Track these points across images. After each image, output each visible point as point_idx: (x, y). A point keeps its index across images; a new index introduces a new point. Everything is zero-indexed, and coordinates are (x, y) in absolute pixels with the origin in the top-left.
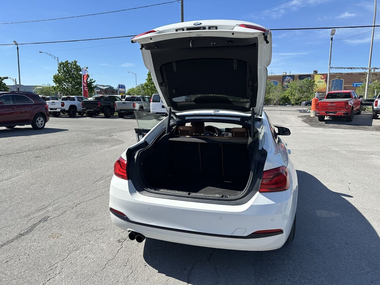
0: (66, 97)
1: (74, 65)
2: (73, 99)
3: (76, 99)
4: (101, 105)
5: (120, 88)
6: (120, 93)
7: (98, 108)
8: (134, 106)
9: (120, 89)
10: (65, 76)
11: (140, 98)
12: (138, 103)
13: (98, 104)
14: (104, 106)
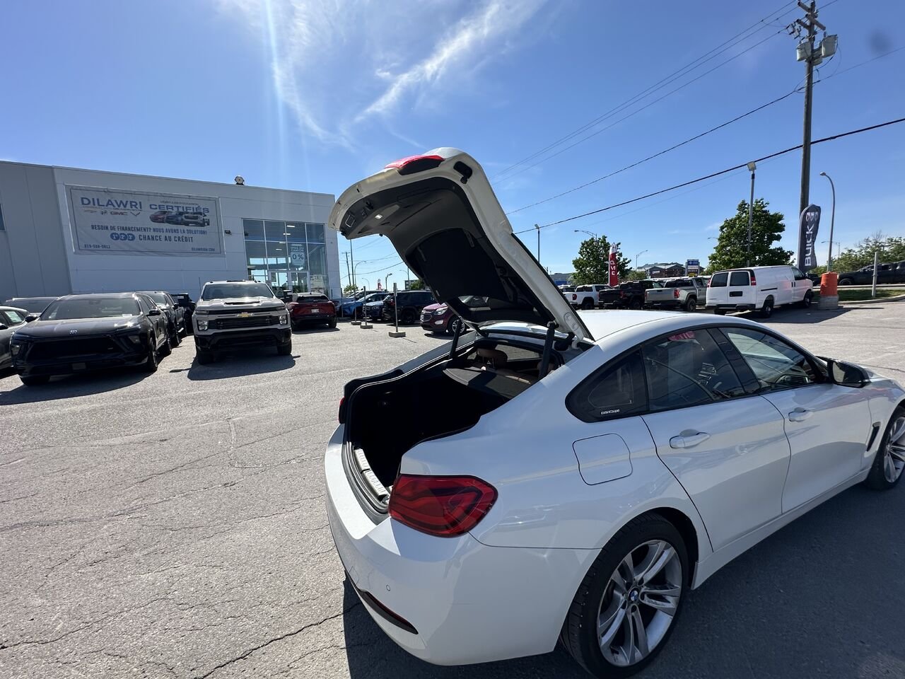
0: (581, 286)
1: (601, 242)
2: (590, 289)
3: (594, 289)
4: (625, 296)
5: (689, 265)
6: (689, 273)
7: (621, 299)
8: (676, 295)
9: (690, 267)
10: (588, 259)
11: (691, 280)
12: (685, 290)
13: (620, 295)
14: (629, 297)
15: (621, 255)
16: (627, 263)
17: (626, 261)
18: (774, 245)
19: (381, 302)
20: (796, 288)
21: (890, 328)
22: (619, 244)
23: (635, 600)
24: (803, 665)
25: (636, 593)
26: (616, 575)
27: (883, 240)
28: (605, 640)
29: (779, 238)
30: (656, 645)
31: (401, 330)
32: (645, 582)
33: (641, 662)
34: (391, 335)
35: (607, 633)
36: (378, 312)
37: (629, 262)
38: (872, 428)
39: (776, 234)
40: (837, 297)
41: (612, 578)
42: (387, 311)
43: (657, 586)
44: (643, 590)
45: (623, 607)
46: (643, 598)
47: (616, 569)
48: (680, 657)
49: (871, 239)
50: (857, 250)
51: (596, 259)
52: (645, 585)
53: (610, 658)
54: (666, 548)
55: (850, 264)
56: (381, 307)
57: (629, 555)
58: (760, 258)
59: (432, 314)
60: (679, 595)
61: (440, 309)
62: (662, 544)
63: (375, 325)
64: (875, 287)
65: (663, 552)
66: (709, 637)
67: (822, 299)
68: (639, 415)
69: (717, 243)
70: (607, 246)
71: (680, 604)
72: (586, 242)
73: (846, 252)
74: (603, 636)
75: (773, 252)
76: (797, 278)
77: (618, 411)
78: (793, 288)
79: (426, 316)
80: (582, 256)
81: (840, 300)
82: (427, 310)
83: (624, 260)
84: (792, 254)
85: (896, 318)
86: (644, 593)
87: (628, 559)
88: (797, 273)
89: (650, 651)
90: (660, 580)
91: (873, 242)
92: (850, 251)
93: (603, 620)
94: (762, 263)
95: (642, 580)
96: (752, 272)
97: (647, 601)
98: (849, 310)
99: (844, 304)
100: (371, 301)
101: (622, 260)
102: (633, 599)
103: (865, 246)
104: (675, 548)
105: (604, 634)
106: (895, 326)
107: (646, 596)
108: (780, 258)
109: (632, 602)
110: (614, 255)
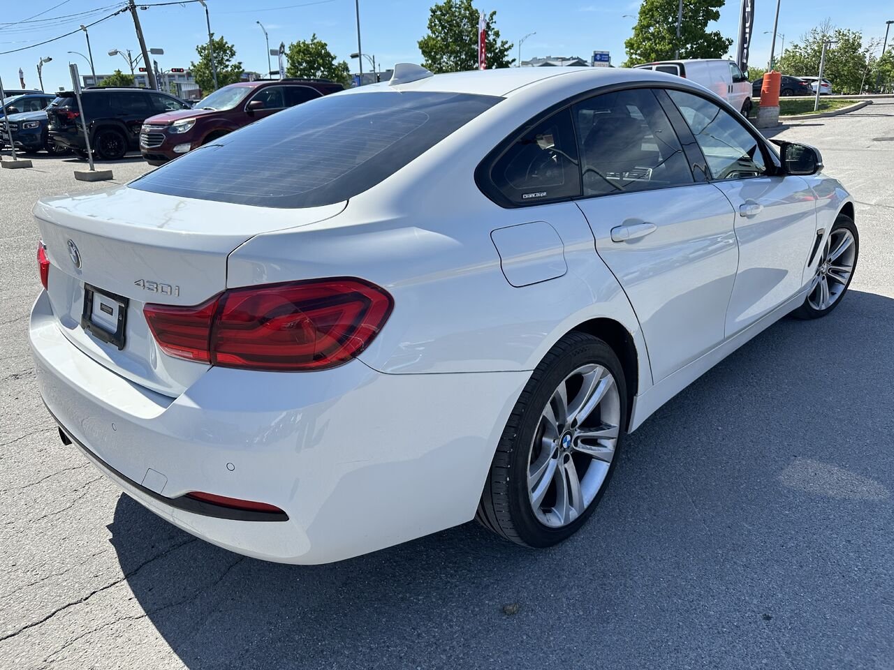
1: (465, 9)
5: (596, 60)
9: (598, 65)
10: (444, 39)
15: (497, 34)
16: (507, 50)
17: (506, 46)
18: (711, 27)
19: (42, 114)
20: (733, 95)
21: (830, 149)
22: (494, 13)
23: (568, 447)
24: (742, 487)
25: (568, 437)
26: (548, 411)
27: (831, 33)
28: (536, 497)
29: (716, 16)
30: (592, 499)
31: (101, 168)
32: (579, 424)
33: (576, 520)
34: (80, 176)
35: (539, 487)
36: (38, 135)
37: (510, 48)
38: (816, 235)
39: (714, 9)
40: (778, 109)
41: (544, 413)
42: (60, 131)
43: (592, 429)
44: (576, 434)
45: (555, 457)
46: (576, 444)
47: (549, 402)
48: (618, 510)
49: (819, 30)
50: (802, 45)
51: (458, 38)
52: (579, 428)
53: (541, 518)
54: (603, 376)
55: (793, 66)
56: (43, 123)
57: (563, 383)
58: (692, 47)
59: (166, 132)
60: (617, 437)
61: (181, 122)
62: (599, 369)
63: (35, 162)
64: (818, 98)
65: (599, 382)
66: (648, 486)
67: (761, 112)
68: (572, 200)
69: (636, 23)
70: (473, 18)
71: (618, 448)
72: (439, 8)
73: (791, 48)
74: (533, 492)
75: (707, 37)
76: (736, 80)
77: (545, 194)
78: (730, 95)
79: (152, 137)
80: (433, 32)
81: (782, 113)
82: (153, 124)
83: (504, 43)
84: (731, 42)
85: (837, 137)
86: (578, 438)
87: (562, 389)
88: (737, 73)
89: (585, 507)
90: (595, 421)
91: (821, 35)
92: (796, 46)
93: (532, 472)
94: (693, 55)
95: (575, 421)
96: (682, 66)
97: (582, 448)
98: (787, 127)
99: (785, 119)
100: (15, 111)
101: (499, 44)
102: (565, 445)
103: (811, 40)
104: (614, 376)
105: (534, 489)
106: (835, 147)
107: (579, 441)
108: (715, 47)
109: (565, 450)
110: (485, 34)
